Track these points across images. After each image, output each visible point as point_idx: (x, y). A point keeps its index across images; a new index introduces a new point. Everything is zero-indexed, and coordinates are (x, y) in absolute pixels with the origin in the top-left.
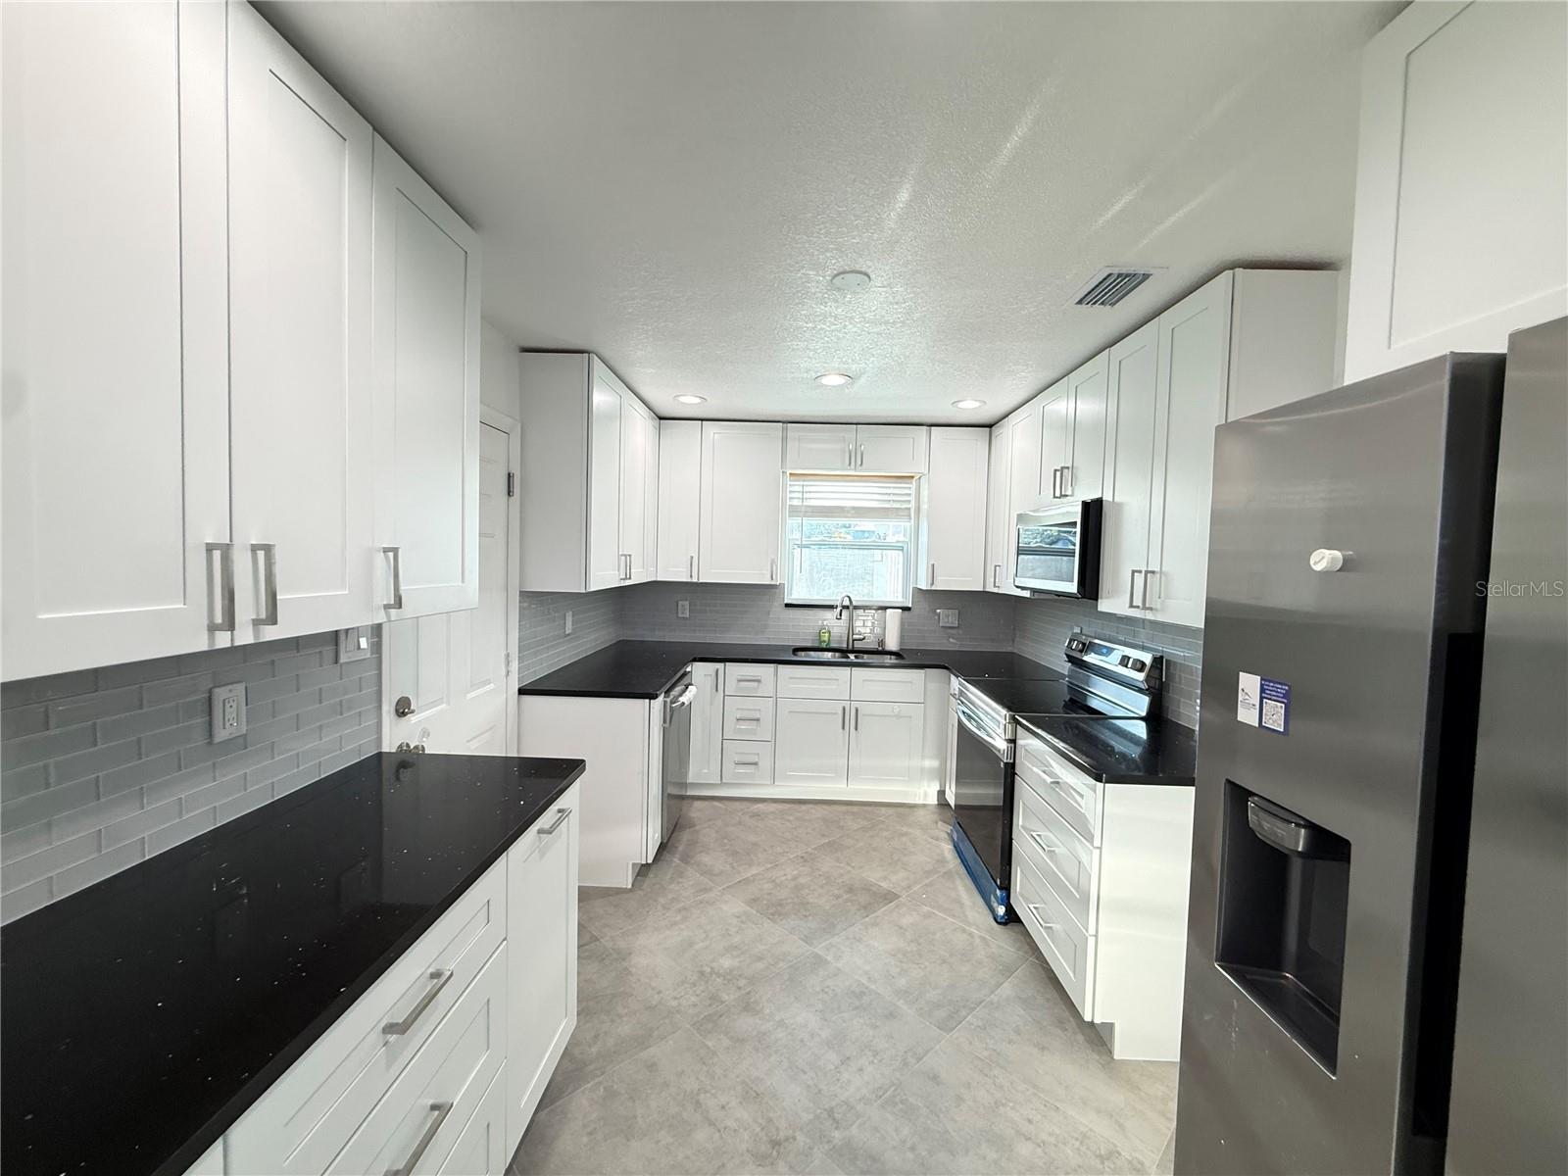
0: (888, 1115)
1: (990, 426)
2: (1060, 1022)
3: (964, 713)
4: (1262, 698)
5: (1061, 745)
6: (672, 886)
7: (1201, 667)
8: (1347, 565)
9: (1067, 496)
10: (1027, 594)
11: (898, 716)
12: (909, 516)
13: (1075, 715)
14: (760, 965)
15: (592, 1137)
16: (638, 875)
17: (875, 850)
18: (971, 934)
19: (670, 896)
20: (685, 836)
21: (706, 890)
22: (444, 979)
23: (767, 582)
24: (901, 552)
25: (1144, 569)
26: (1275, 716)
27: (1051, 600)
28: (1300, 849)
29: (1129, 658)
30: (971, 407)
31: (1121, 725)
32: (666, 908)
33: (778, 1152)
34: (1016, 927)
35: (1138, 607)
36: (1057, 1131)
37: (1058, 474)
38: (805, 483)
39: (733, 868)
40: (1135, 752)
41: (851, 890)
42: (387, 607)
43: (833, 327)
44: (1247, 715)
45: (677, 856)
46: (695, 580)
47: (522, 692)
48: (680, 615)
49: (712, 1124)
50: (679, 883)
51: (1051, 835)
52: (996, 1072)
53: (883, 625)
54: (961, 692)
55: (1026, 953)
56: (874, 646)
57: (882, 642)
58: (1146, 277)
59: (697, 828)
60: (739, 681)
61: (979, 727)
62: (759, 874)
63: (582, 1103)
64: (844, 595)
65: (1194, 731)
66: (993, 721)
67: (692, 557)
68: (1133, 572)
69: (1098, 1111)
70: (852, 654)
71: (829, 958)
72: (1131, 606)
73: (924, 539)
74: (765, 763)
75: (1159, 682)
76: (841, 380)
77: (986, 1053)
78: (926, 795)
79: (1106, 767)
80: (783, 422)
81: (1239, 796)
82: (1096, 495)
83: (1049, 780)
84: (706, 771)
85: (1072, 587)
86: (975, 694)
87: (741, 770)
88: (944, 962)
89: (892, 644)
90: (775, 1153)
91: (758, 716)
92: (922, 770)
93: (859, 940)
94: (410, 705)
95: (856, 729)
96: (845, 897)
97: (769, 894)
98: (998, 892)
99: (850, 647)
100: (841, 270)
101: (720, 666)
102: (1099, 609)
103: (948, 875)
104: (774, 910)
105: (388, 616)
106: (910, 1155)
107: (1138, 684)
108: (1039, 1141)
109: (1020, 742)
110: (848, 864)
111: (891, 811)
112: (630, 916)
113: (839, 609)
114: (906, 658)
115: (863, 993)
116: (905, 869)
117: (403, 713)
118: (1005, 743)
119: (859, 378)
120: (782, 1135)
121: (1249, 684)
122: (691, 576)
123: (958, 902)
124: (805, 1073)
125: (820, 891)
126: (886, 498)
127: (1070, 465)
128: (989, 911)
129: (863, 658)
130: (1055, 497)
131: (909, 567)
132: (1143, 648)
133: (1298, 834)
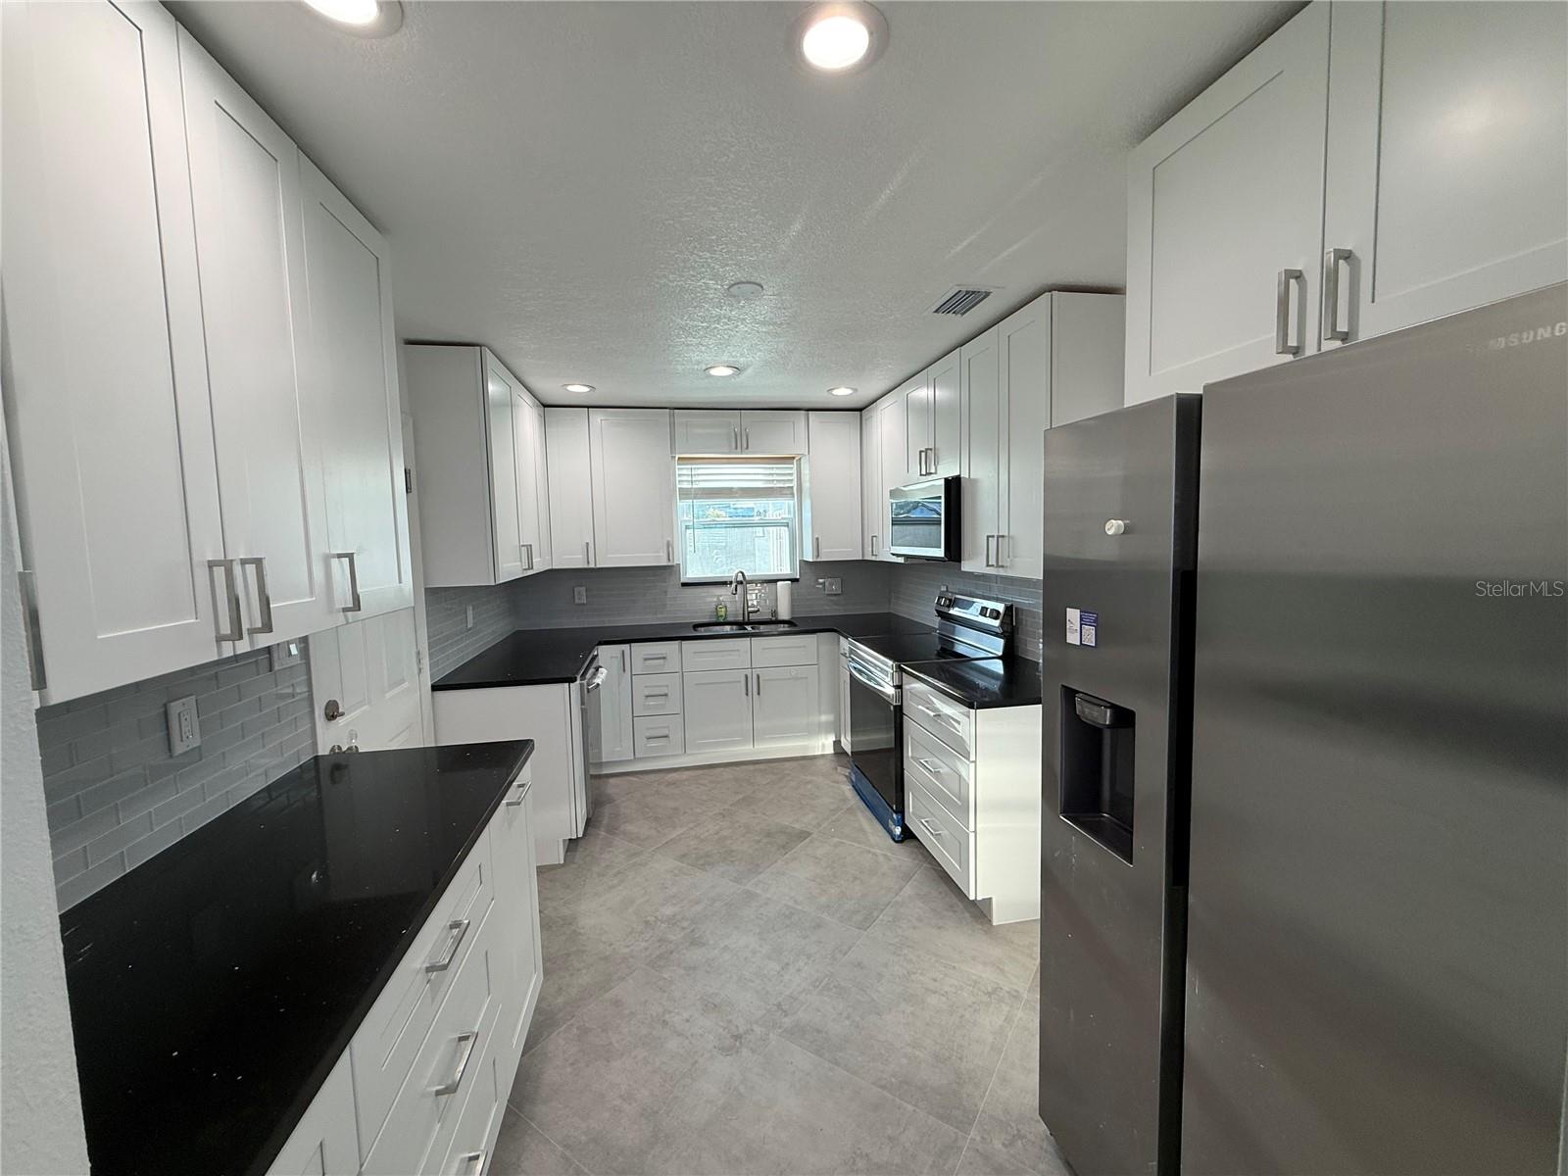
0: (826, 998)
1: (860, 410)
2: (952, 906)
3: (855, 668)
4: (1081, 625)
5: (940, 684)
6: (603, 856)
7: (1041, 611)
8: (1127, 530)
9: (931, 474)
10: (901, 560)
11: (796, 679)
12: (793, 494)
13: (943, 660)
14: (699, 908)
15: (575, 1066)
16: (567, 851)
17: (785, 799)
18: (875, 854)
19: (603, 865)
20: (607, 810)
21: (636, 854)
22: (463, 927)
23: (664, 563)
24: (786, 528)
25: (996, 535)
26: (1090, 636)
27: (919, 564)
28: (1107, 723)
29: (987, 609)
30: (842, 393)
31: (984, 665)
32: (601, 875)
33: (741, 1042)
34: (912, 843)
35: (992, 566)
36: (956, 983)
37: (923, 454)
38: (693, 466)
39: (659, 832)
40: (995, 686)
41: (769, 835)
42: (345, 610)
43: (725, 327)
44: (1073, 638)
45: (602, 829)
46: (592, 566)
47: (435, 688)
48: (577, 601)
49: (679, 1035)
50: (609, 852)
51: (936, 760)
52: (906, 952)
53: (773, 597)
54: (850, 650)
55: (920, 861)
56: (768, 617)
57: (775, 613)
58: (987, 294)
59: (617, 802)
60: (646, 659)
61: (870, 679)
62: (682, 834)
63: (560, 1045)
64: (737, 571)
65: (1038, 663)
66: (881, 673)
67: (587, 544)
68: (988, 537)
69: (985, 964)
70: (747, 626)
71: (759, 891)
72: (988, 565)
73: (807, 515)
74: (676, 736)
75: (1011, 626)
76: (729, 372)
77: (897, 940)
78: (823, 746)
79: (974, 698)
80: (670, 408)
81: (1070, 694)
82: (957, 473)
83: (932, 714)
84: (618, 749)
85: (940, 553)
86: (865, 652)
87: (653, 744)
88: (855, 878)
89: (784, 613)
90: (738, 1044)
91: (666, 692)
92: (820, 724)
93: (784, 874)
94: (338, 708)
95: (759, 694)
96: (764, 841)
97: (696, 849)
98: (895, 816)
99: (746, 620)
100: (738, 281)
101: (625, 647)
102: (962, 569)
103: (850, 810)
104: (704, 862)
105: (346, 617)
106: (847, 1022)
107: (993, 629)
108: (942, 992)
109: (905, 687)
110: (764, 814)
111: (794, 764)
112: (568, 887)
113: (734, 585)
114: (797, 626)
115: (792, 914)
116: (814, 811)
117: (333, 716)
118: (893, 689)
119: (745, 369)
120: (741, 1031)
121: (1073, 615)
122: (588, 562)
123: (862, 830)
124: (752, 981)
125: (742, 839)
126: (770, 478)
127: (932, 447)
128: (887, 834)
129: (758, 629)
130: (921, 475)
131: (795, 544)
132: (997, 600)
133: (1106, 712)
